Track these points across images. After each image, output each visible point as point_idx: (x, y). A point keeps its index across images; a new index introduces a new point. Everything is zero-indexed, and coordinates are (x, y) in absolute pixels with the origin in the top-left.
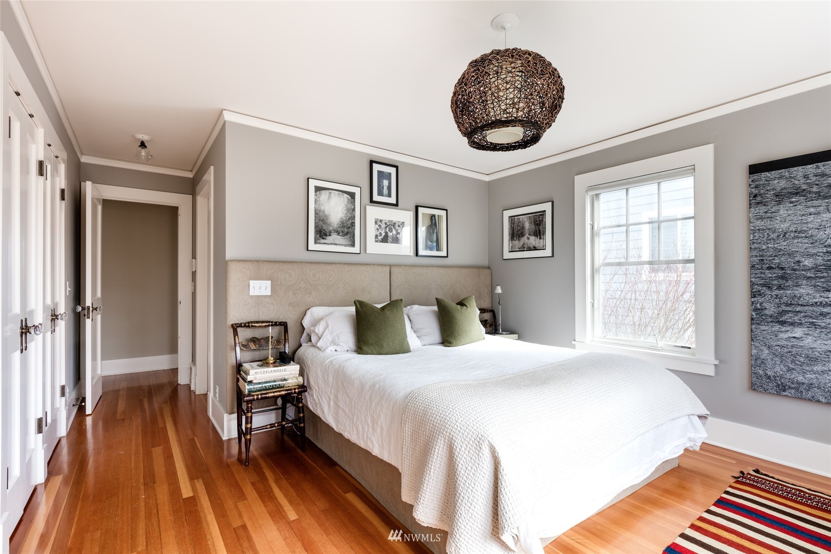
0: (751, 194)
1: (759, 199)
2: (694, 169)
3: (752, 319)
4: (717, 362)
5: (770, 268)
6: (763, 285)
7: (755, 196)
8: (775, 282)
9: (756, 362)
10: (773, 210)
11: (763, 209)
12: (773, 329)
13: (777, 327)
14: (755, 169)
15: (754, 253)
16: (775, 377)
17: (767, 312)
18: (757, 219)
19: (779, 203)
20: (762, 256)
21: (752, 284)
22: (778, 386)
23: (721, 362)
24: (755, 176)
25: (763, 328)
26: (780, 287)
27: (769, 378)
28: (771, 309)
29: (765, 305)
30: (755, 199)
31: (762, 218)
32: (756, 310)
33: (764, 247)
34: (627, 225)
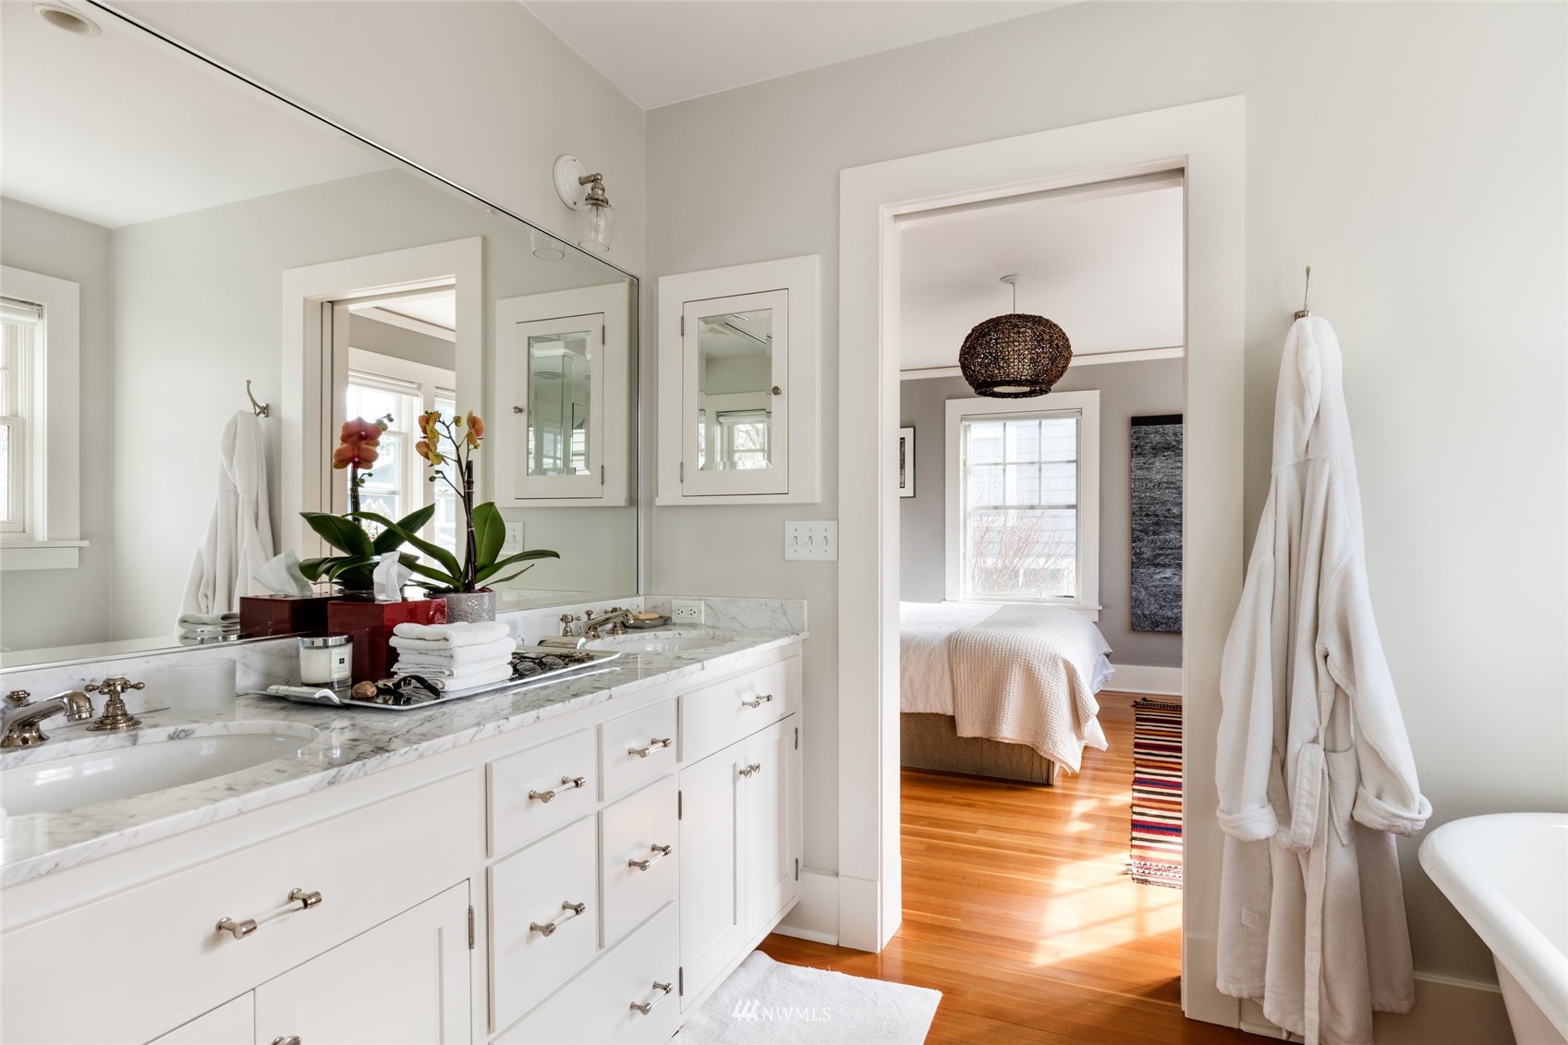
0: (1132, 444)
1: (1139, 450)
2: (1081, 412)
3: (1133, 563)
4: (1100, 608)
5: (1147, 515)
6: (1142, 531)
7: (1136, 447)
8: (1151, 528)
9: (1135, 603)
10: (1150, 462)
11: (1142, 460)
12: (1150, 571)
13: (1152, 570)
14: (1137, 421)
15: (1135, 501)
16: (1150, 615)
17: (1145, 556)
18: (1138, 469)
19: (1155, 455)
20: (1141, 504)
21: (1133, 530)
22: (1153, 623)
23: (1104, 607)
24: (1137, 428)
25: (1141, 571)
26: (1155, 533)
27: (1146, 616)
28: (1148, 553)
29: (1144, 550)
30: (1136, 449)
31: (1141, 468)
32: (1135, 554)
33: (1143, 496)
34: (1005, 464)
